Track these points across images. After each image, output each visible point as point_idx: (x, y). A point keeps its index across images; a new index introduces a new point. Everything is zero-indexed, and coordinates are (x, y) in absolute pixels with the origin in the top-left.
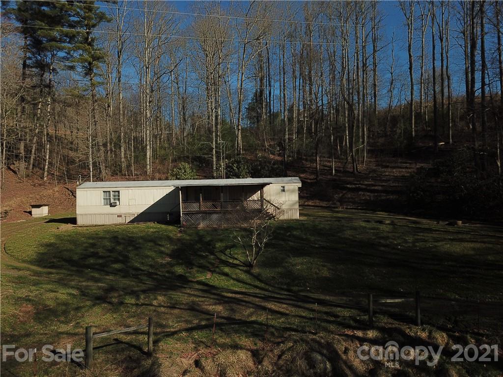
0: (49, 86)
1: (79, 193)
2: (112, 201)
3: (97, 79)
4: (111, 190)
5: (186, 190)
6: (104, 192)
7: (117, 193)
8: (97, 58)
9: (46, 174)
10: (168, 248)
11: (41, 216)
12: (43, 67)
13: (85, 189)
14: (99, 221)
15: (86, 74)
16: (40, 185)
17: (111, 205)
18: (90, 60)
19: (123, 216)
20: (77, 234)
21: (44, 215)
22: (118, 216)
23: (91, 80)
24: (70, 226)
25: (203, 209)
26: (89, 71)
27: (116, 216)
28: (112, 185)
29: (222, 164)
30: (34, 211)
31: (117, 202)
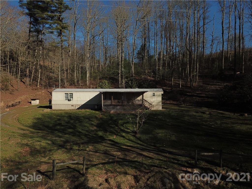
0: (41, 41)
1: (53, 94)
2: (69, 98)
3: (64, 38)
4: (69, 93)
5: (105, 94)
6: (65, 94)
7: (71, 94)
8: (64, 28)
9: (38, 84)
10: (95, 122)
11: (35, 104)
12: (38, 32)
13: (57, 92)
14: (63, 108)
15: (59, 36)
16: (36, 89)
17: (69, 100)
18: (61, 28)
19: (74, 106)
20: (52, 113)
21: (37, 104)
23: (61, 38)
24: (48, 110)
25: (113, 104)
26: (60, 34)
27: (71, 106)
28: (69, 90)
29: (124, 81)
30: (32, 102)
31: (72, 99)
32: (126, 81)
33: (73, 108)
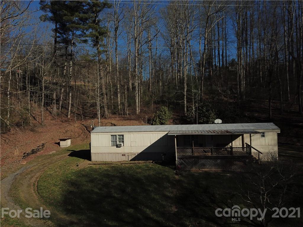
2: (118, 143)
4: (117, 134)
6: (111, 135)
11: (66, 147)
13: (98, 134)
14: (108, 159)
15: (95, 45)
16: (66, 121)
23: (98, 49)
27: (121, 155)
28: (118, 130)
30: (62, 143)
31: (122, 144)
33: (124, 159)
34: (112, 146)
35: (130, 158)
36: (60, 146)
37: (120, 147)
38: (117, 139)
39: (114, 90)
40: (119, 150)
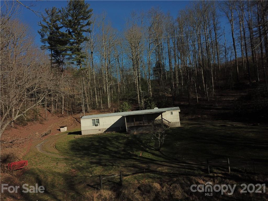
1: (82, 121)
2: (96, 123)
4: (95, 119)
5: (128, 117)
6: (92, 120)
7: (98, 120)
8: (83, 57)
9: (63, 111)
12: (59, 63)
13: (85, 119)
15: (78, 65)
17: (96, 126)
21: (65, 131)
22: (99, 130)
24: (79, 135)
25: (135, 125)
27: (98, 130)
28: (95, 116)
29: (143, 102)
30: (61, 129)
31: (98, 124)
32: (144, 101)
33: (100, 132)
34: (93, 126)
35: (103, 131)
36: (60, 131)
37: (97, 126)
38: (96, 121)
39: (93, 94)
40: (97, 127)
